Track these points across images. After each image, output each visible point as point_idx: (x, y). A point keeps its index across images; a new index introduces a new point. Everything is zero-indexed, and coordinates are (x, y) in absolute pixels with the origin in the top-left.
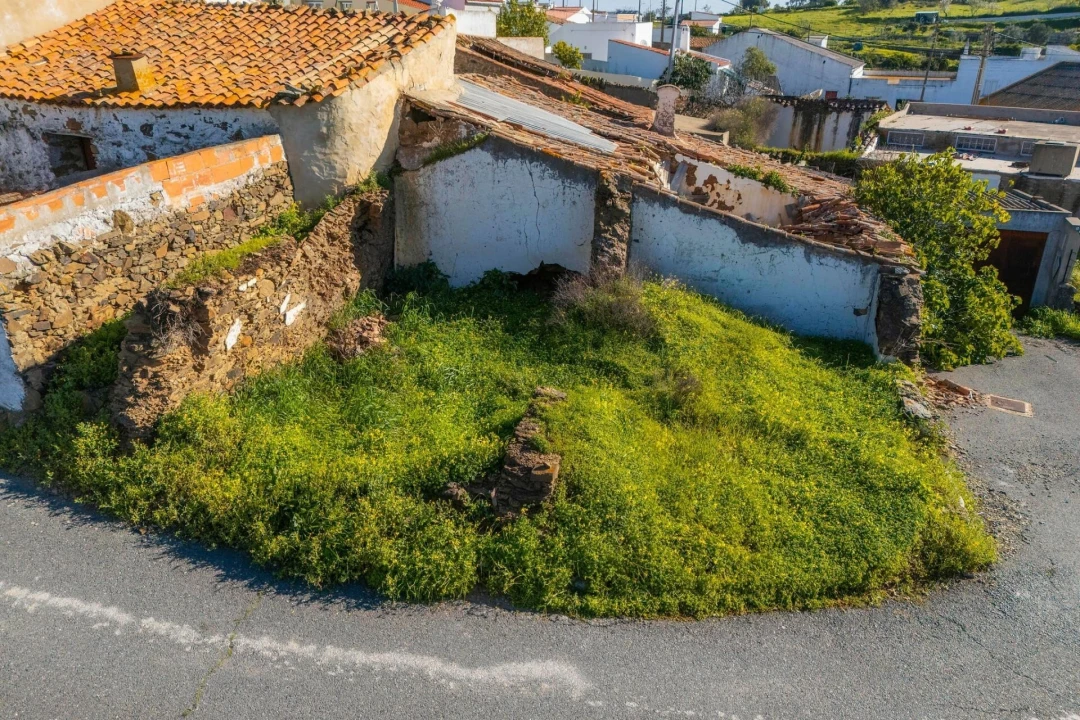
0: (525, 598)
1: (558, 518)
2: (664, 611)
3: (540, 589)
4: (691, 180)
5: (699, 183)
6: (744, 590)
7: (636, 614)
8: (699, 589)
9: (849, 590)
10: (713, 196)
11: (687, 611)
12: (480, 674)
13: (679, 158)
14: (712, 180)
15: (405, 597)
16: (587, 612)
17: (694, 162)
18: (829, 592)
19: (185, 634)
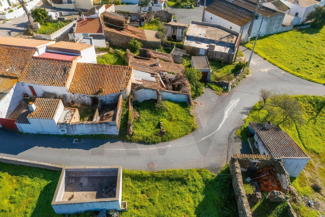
0: (165, 141)
1: (166, 135)
2: (174, 139)
3: (166, 140)
4: (163, 75)
5: (164, 75)
6: (180, 136)
7: (173, 140)
8: (176, 137)
9: (187, 134)
10: (166, 76)
11: (176, 139)
12: (164, 147)
13: (161, 72)
14: (166, 74)
15: (157, 143)
16: (169, 141)
17: (163, 72)
18: (185, 135)
19: (145, 149)
